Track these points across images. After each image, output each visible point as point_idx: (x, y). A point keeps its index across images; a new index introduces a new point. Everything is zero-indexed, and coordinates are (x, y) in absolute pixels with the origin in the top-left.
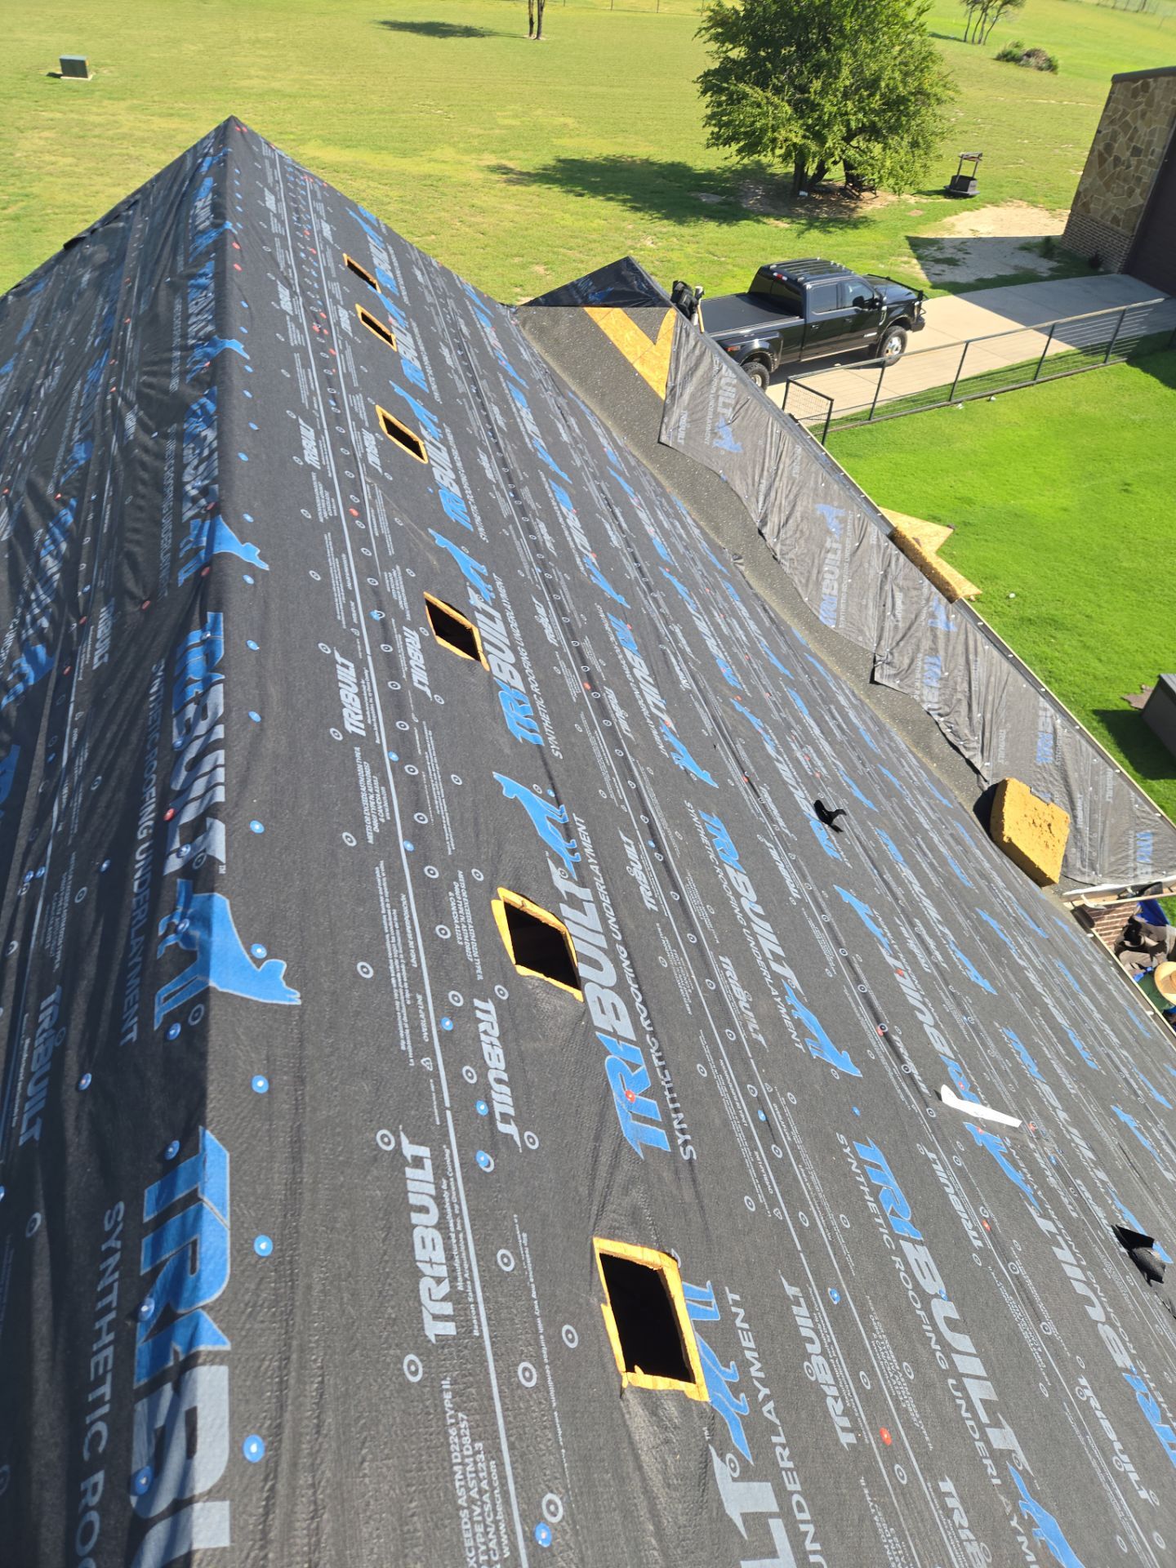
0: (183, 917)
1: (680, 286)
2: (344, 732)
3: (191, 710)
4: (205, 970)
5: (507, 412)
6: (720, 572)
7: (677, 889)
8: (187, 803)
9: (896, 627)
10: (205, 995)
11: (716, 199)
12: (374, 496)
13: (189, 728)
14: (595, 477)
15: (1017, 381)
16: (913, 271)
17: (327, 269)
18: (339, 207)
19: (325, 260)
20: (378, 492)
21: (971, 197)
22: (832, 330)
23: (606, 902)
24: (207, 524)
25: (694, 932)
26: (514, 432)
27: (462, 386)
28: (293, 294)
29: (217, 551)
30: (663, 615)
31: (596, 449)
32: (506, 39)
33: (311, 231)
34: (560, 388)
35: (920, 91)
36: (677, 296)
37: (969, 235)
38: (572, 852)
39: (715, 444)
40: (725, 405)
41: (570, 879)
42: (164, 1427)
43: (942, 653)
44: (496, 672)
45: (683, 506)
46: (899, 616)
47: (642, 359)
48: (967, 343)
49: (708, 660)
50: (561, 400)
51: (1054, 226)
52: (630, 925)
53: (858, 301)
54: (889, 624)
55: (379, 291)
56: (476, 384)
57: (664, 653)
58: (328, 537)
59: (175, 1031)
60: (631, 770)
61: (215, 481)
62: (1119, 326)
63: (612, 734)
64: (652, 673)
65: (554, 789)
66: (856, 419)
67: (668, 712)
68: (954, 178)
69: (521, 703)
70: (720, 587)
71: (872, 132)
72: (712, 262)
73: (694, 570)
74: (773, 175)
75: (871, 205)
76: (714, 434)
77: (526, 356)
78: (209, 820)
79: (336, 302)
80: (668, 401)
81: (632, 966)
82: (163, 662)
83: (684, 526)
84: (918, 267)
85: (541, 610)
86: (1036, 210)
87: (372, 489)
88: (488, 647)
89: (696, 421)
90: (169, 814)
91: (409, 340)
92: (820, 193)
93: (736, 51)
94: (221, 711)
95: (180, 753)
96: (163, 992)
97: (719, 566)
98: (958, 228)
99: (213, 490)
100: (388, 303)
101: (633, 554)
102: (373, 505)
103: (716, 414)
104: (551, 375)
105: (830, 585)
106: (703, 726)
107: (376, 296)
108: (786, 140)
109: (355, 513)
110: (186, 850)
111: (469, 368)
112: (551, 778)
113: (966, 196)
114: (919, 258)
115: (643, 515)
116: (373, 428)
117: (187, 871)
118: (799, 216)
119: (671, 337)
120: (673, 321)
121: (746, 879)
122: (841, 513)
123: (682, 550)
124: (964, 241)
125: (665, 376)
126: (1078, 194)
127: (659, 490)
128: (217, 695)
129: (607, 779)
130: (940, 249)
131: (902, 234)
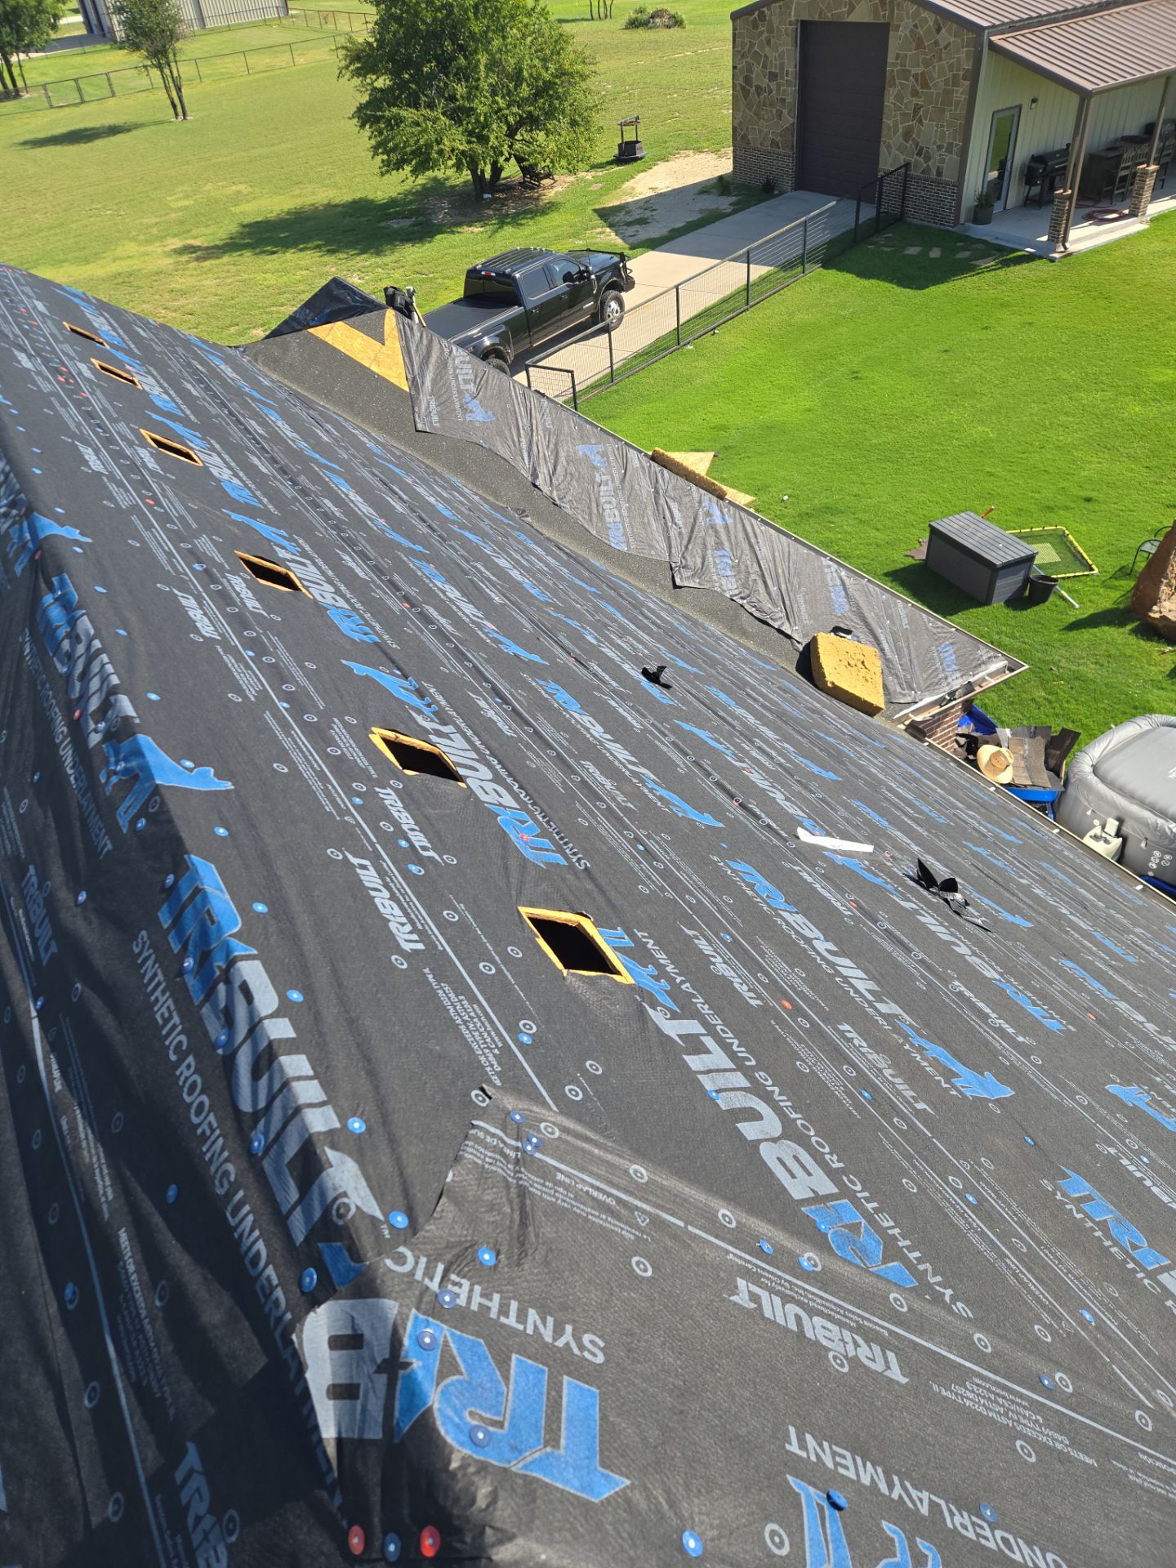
0: (117, 763)
1: (391, 291)
2: (203, 636)
3: (66, 645)
4: (150, 777)
5: (264, 423)
6: (508, 525)
7: (529, 724)
8: (89, 698)
9: (680, 534)
10: (157, 790)
11: (406, 223)
12: (163, 490)
13: (70, 658)
14: (364, 465)
15: (733, 311)
16: (610, 238)
17: (52, 335)
18: (45, 289)
19: (48, 329)
20: (166, 487)
21: (641, 158)
22: (551, 310)
23: (469, 733)
24: (25, 524)
25: (552, 748)
26: (275, 437)
27: (214, 410)
28: (30, 356)
29: (42, 536)
30: (462, 556)
31: (360, 446)
32: (154, 128)
33: (26, 308)
34: (308, 404)
35: (562, 73)
36: (391, 300)
37: (651, 193)
38: (429, 705)
39: (468, 419)
40: (466, 382)
41: (432, 721)
42: (226, 1007)
43: (726, 544)
44: (319, 598)
45: (457, 481)
46: (680, 523)
47: (376, 360)
48: (677, 287)
49: (517, 587)
50: (311, 412)
51: (721, 165)
52: (494, 745)
53: (568, 277)
54: (673, 533)
55: (108, 347)
56: (226, 406)
57: (471, 581)
58: (134, 518)
59: (142, 823)
60: (464, 654)
61: (19, 492)
62: (805, 236)
63: (440, 633)
64: (464, 594)
65: (399, 669)
66: (601, 385)
67: (487, 619)
68: (620, 146)
69: (349, 617)
70: (511, 535)
71: (531, 122)
72: (422, 281)
73: (482, 524)
74: (453, 187)
75: (555, 189)
76: (465, 410)
77: (266, 383)
78: (112, 699)
79: (71, 359)
80: (413, 392)
81: (503, 767)
82: (27, 631)
83: (462, 494)
84: (613, 234)
85: (347, 558)
86: (703, 155)
87: (160, 485)
88: (306, 583)
89: (444, 404)
90: (77, 714)
91: (151, 380)
92: (502, 191)
93: (381, 80)
94: (92, 632)
95: (69, 675)
96: (121, 810)
97: (506, 521)
98: (638, 190)
99: (21, 499)
100: (120, 355)
101: (420, 517)
102: (165, 496)
103: (460, 392)
104: (296, 395)
105: (611, 515)
106: (524, 626)
107: (106, 350)
108: (453, 151)
109: (151, 502)
110: (102, 726)
111: (215, 396)
112: (393, 662)
113: (637, 159)
114: (611, 226)
115: (420, 490)
116: (144, 445)
117: (109, 736)
118: (489, 218)
119: (396, 333)
120: (394, 320)
121: (591, 719)
122: (601, 448)
123: (466, 512)
124: (647, 200)
125: (402, 370)
126: (734, 129)
127: (430, 471)
128: (85, 624)
129: (445, 661)
130: (628, 213)
131: (589, 209)
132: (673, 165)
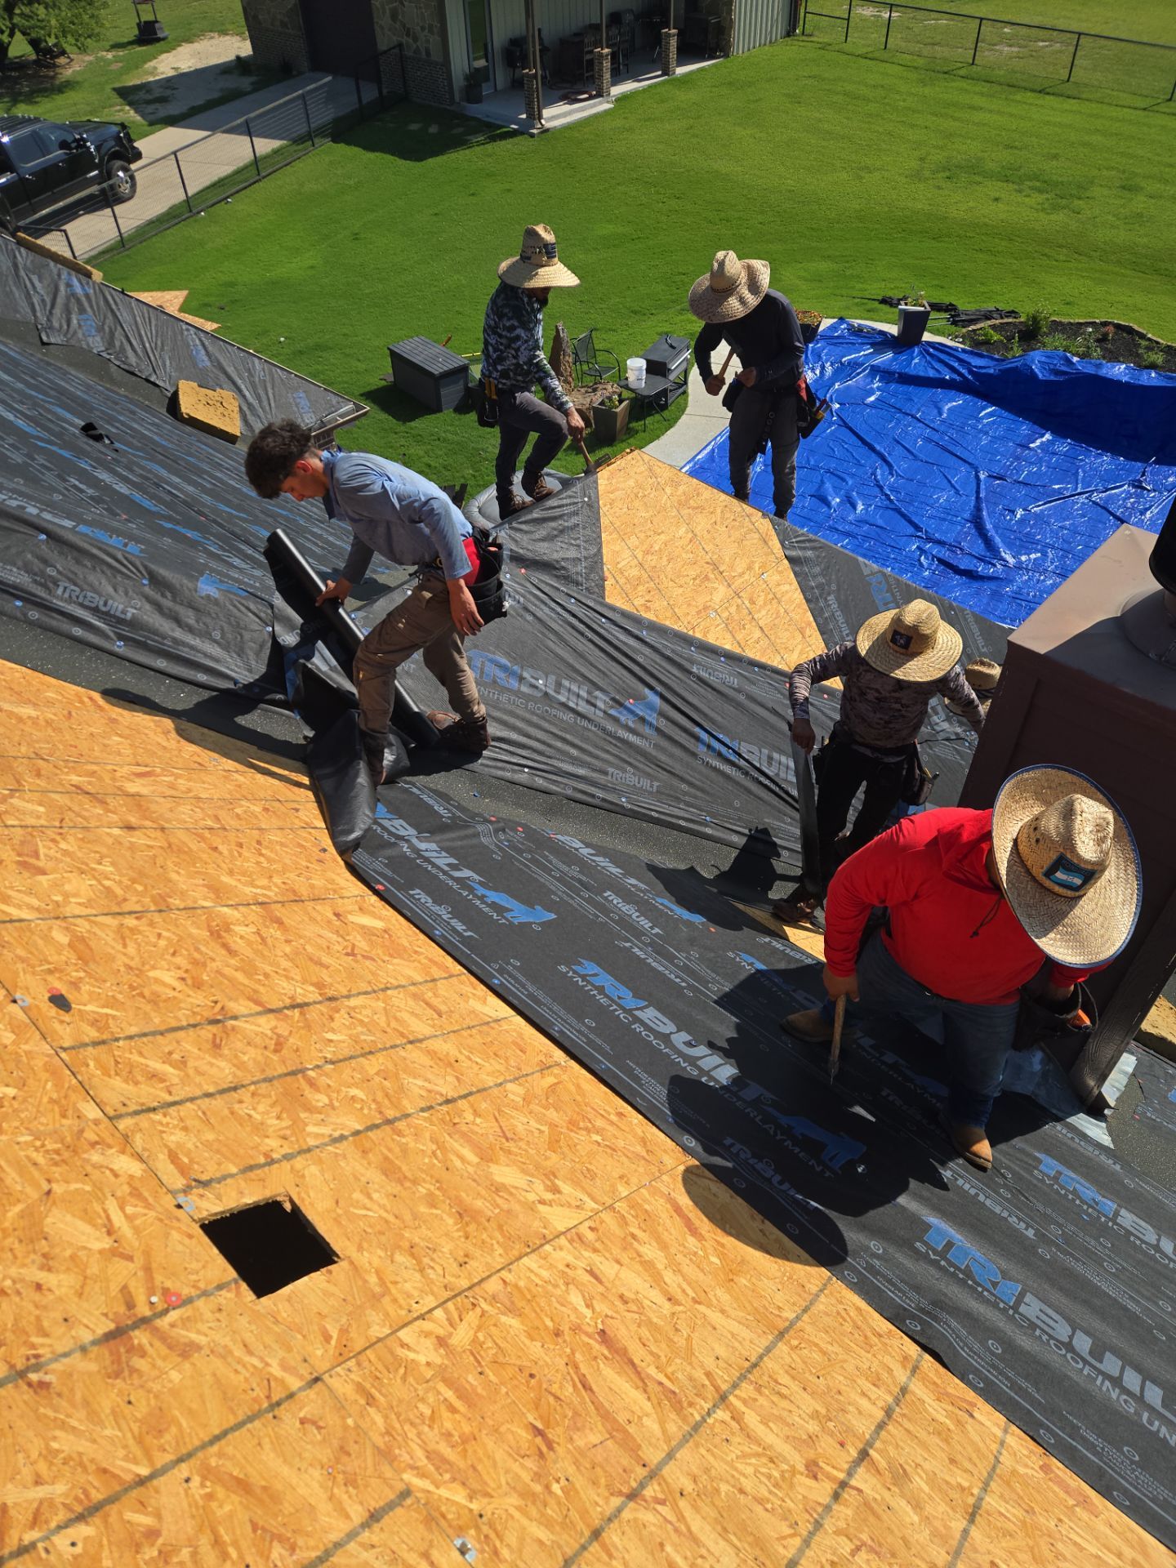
15: (245, 180)
16: (129, 115)
21: (164, 39)
37: (171, 73)
51: (238, 46)
62: (307, 110)
68: (139, 25)
75: (74, 66)
84: (132, 112)
86: (228, 38)
92: (15, 69)
98: (161, 70)
113: (159, 40)
114: (130, 104)
124: (169, 80)
126: (244, 9)
130: (148, 92)
131: (108, 88)
132: (197, 46)
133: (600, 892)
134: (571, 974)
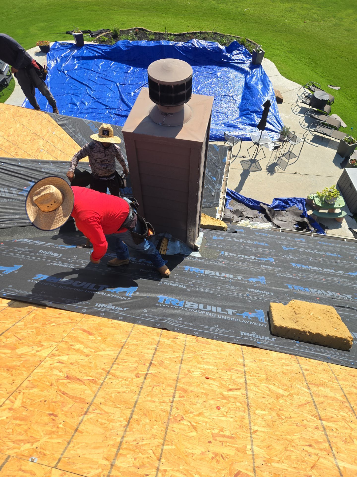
133: (37, 252)
134: (32, 281)
